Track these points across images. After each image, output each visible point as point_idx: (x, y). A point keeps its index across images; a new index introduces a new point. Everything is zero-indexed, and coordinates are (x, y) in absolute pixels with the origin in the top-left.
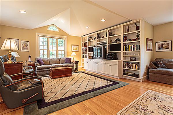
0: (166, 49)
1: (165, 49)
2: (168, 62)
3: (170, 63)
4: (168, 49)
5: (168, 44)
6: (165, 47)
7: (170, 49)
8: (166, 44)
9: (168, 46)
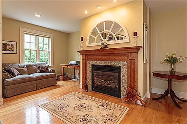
0: (11, 51)
1: (9, 51)
2: (18, 67)
3: (21, 68)
4: (13, 51)
5: (12, 45)
6: (9, 48)
7: (15, 52)
8: (10, 45)
9: (13, 48)
